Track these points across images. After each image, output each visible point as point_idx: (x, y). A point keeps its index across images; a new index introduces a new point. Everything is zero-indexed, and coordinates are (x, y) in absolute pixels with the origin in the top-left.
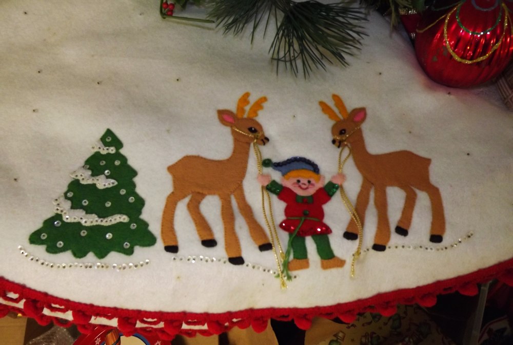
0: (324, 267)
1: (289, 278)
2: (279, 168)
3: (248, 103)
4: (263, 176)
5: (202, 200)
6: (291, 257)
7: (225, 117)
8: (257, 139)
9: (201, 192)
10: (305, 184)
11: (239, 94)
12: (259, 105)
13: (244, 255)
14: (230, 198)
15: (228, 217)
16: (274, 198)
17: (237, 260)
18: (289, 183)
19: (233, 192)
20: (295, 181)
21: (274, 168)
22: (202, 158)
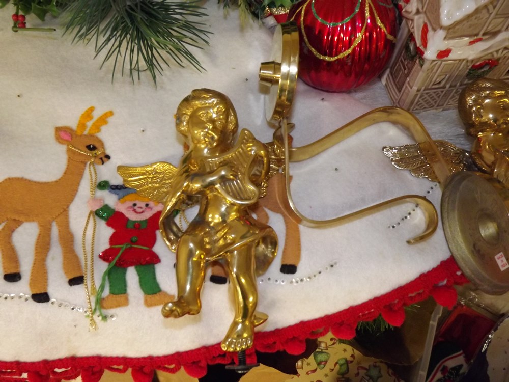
0: (148, 304)
1: (105, 318)
2: (117, 191)
3: (91, 118)
4: (94, 199)
5: (17, 228)
6: (107, 292)
7: (62, 134)
8: (95, 157)
9: (17, 219)
10: (141, 208)
11: (83, 109)
12: (103, 120)
13: (51, 291)
14: (51, 225)
15: (43, 247)
16: (102, 224)
17: (41, 297)
18: (123, 208)
19: (56, 218)
20: (131, 204)
21: (110, 191)
22: (26, 180)
